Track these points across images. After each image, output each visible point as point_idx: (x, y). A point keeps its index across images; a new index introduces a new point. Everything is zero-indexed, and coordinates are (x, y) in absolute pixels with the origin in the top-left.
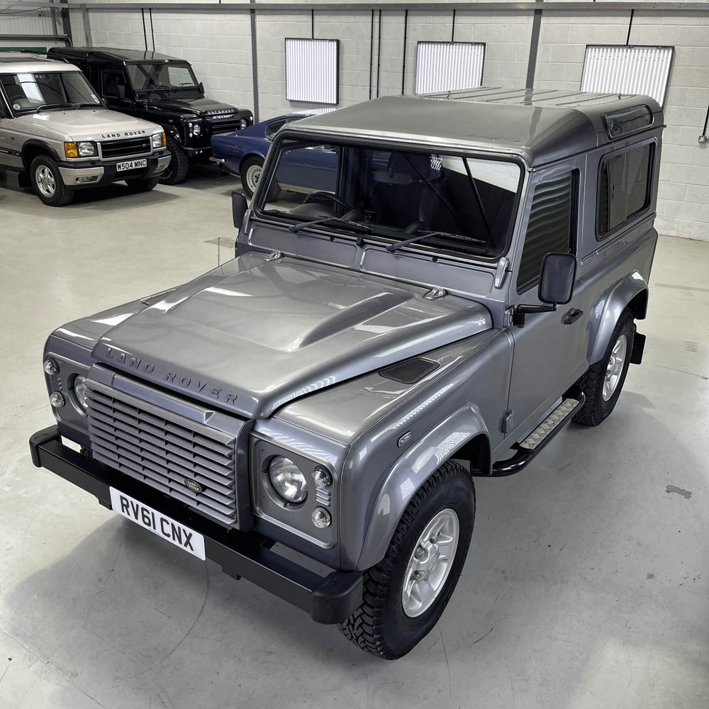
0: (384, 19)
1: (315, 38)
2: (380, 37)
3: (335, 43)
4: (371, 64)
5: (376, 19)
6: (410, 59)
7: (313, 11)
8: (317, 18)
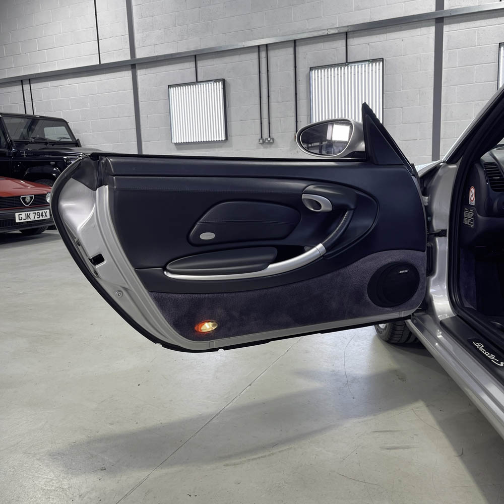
0: (272, 53)
1: (199, 80)
2: (268, 71)
3: (220, 83)
4: (260, 97)
5: (263, 54)
6: (302, 87)
7: (195, 57)
8: (200, 64)
